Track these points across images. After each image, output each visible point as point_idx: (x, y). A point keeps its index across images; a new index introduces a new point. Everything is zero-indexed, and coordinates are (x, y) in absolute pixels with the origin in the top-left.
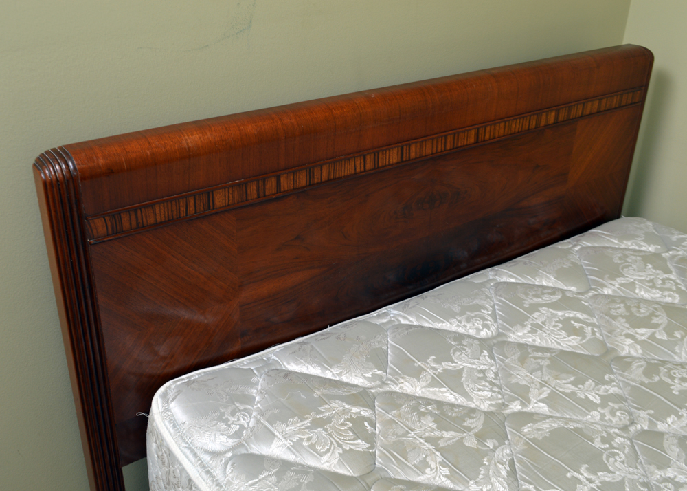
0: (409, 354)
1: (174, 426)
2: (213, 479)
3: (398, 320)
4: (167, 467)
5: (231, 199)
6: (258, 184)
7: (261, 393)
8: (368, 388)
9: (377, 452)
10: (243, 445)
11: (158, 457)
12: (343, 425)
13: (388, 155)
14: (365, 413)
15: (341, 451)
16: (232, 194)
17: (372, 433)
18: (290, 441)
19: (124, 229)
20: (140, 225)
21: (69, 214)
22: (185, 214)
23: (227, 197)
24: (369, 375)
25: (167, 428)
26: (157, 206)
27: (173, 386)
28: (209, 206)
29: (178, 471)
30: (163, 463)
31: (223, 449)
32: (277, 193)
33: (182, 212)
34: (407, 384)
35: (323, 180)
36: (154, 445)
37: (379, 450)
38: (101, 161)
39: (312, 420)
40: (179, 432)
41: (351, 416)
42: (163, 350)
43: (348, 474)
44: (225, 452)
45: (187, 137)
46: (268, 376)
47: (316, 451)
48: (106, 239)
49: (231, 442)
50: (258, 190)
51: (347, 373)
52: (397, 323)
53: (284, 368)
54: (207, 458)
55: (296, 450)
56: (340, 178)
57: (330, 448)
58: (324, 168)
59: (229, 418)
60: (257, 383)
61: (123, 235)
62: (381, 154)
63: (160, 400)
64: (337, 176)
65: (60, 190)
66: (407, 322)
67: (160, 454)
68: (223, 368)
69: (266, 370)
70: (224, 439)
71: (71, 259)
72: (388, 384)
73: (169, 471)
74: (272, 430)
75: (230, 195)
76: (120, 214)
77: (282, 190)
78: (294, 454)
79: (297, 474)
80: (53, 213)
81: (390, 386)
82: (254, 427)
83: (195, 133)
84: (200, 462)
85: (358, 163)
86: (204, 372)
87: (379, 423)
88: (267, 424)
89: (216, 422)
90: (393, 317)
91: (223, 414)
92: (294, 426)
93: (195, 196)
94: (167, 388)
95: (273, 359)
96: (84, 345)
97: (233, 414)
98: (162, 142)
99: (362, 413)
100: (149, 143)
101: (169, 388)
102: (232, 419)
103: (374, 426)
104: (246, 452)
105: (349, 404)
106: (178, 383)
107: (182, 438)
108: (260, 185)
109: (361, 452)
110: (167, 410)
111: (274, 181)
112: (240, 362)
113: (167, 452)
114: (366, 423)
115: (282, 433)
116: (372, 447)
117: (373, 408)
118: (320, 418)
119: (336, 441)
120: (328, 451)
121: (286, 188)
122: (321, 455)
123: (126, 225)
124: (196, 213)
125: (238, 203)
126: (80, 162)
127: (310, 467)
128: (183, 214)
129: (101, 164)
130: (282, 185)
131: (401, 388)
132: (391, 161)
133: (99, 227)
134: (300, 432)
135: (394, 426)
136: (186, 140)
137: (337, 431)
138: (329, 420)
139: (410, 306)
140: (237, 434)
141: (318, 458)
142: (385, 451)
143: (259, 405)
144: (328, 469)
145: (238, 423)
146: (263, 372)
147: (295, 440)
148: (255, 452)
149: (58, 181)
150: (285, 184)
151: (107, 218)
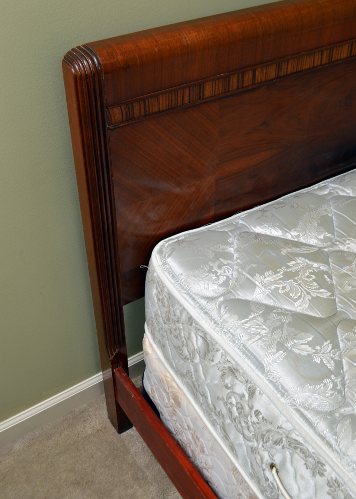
0: (351, 221)
1: (173, 277)
2: (211, 318)
3: (337, 192)
4: (167, 308)
5: (217, 90)
6: (238, 76)
7: (238, 251)
8: (322, 248)
9: (336, 298)
10: (230, 292)
11: (159, 300)
12: (308, 277)
13: (340, 50)
14: (323, 268)
15: (310, 298)
16: (218, 85)
17: (331, 283)
18: (269, 289)
19: (135, 116)
20: (147, 113)
21: (94, 104)
22: (181, 104)
23: (214, 88)
24: (322, 237)
25: (167, 278)
26: (161, 96)
27: (166, 245)
28: (200, 97)
29: (178, 311)
30: (164, 305)
31: (216, 295)
32: (252, 85)
33: (179, 102)
34: (353, 245)
35: (288, 73)
36: (155, 291)
37: (339, 297)
38: (120, 58)
39: (284, 273)
40: (178, 281)
41: (313, 270)
42: (153, 215)
43: (317, 316)
44: (218, 297)
45: (186, 36)
46: (241, 237)
47: (290, 298)
48: (121, 125)
49: (221, 290)
50: (238, 82)
51: (303, 235)
52: (336, 195)
53: (251, 231)
54: (203, 302)
55: (274, 297)
56: (301, 71)
57: (301, 296)
58: (290, 62)
59: (217, 271)
60: (233, 243)
61: (134, 122)
62: (335, 49)
63: (158, 256)
64: (299, 70)
65: (87, 83)
66: (345, 194)
67: (161, 297)
68: (202, 230)
69: (238, 233)
70: (215, 287)
71: (94, 142)
72: (336, 245)
73: (169, 310)
74: (253, 281)
75: (217, 87)
76: (132, 103)
77: (256, 82)
78: (273, 300)
79: (278, 315)
80: (81, 103)
81: (339, 246)
82: (237, 278)
83: (192, 32)
84: (198, 305)
85: (316, 58)
86: (188, 234)
87: (335, 275)
88: (248, 276)
89: (207, 274)
90: (332, 190)
91: (212, 268)
92: (270, 277)
93: (190, 88)
94: (162, 246)
95: (241, 224)
96: (100, 212)
97: (220, 267)
98: (166, 40)
99: (321, 267)
100: (156, 41)
101: (163, 246)
102: (220, 272)
103: (331, 278)
104: (234, 298)
105: (310, 260)
106: (170, 242)
107: (181, 286)
108: (240, 77)
109: (325, 298)
110: (165, 264)
111: (251, 73)
112: (214, 226)
113: (168, 296)
114: (326, 276)
115: (262, 283)
116: (333, 295)
117: (327, 263)
118: (290, 271)
119: (305, 290)
120: (300, 297)
121: (260, 81)
122: (295, 300)
123: (137, 113)
124: (189, 102)
125: (222, 93)
126: (103, 58)
127: (287, 310)
128: (180, 103)
129: (119, 60)
130: (256, 77)
131: (348, 248)
132: (342, 56)
133: (116, 114)
134: (275, 282)
135: (348, 278)
136: (185, 38)
137: (305, 282)
138: (297, 273)
139: (346, 181)
140: (226, 284)
141: (292, 303)
142: (344, 299)
143: (238, 260)
144: (300, 311)
145: (224, 274)
146: (236, 234)
147: (272, 288)
148: (241, 298)
149: (86, 75)
150: (260, 76)
151: (123, 107)
